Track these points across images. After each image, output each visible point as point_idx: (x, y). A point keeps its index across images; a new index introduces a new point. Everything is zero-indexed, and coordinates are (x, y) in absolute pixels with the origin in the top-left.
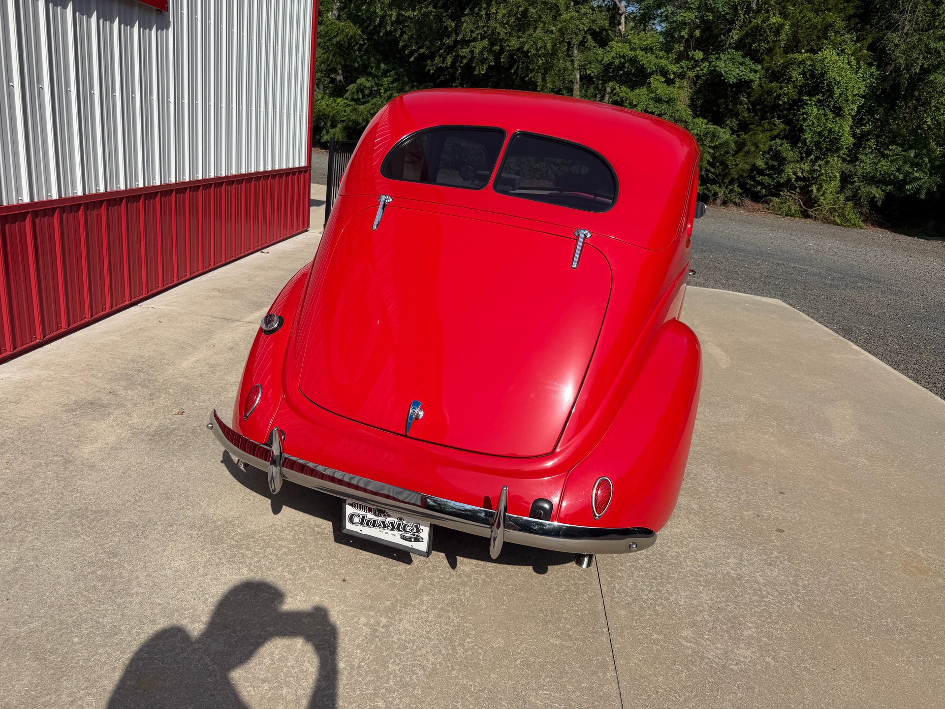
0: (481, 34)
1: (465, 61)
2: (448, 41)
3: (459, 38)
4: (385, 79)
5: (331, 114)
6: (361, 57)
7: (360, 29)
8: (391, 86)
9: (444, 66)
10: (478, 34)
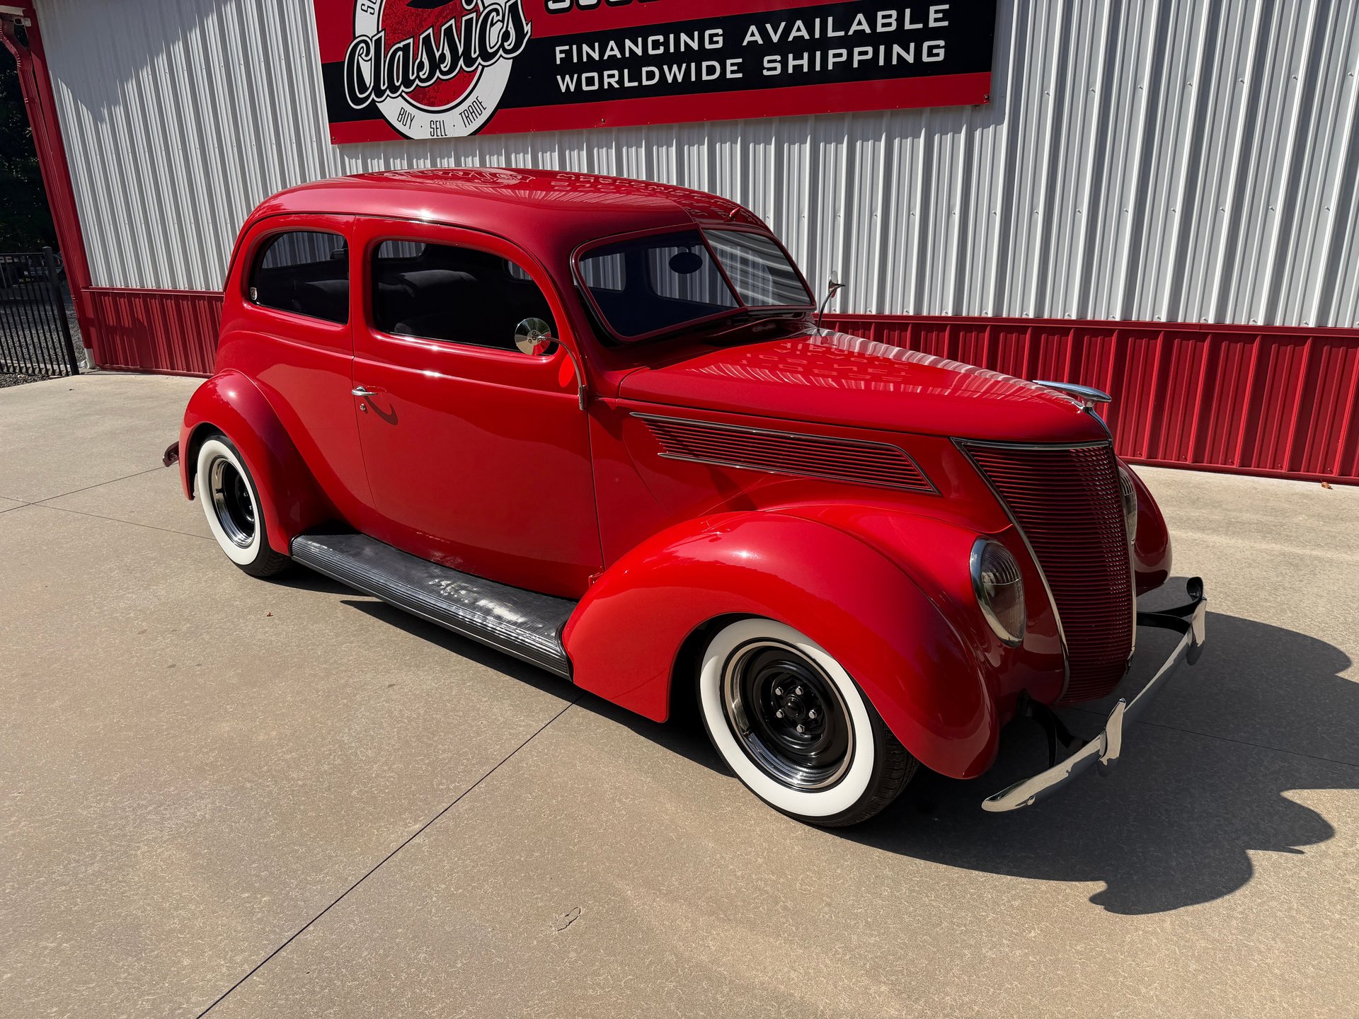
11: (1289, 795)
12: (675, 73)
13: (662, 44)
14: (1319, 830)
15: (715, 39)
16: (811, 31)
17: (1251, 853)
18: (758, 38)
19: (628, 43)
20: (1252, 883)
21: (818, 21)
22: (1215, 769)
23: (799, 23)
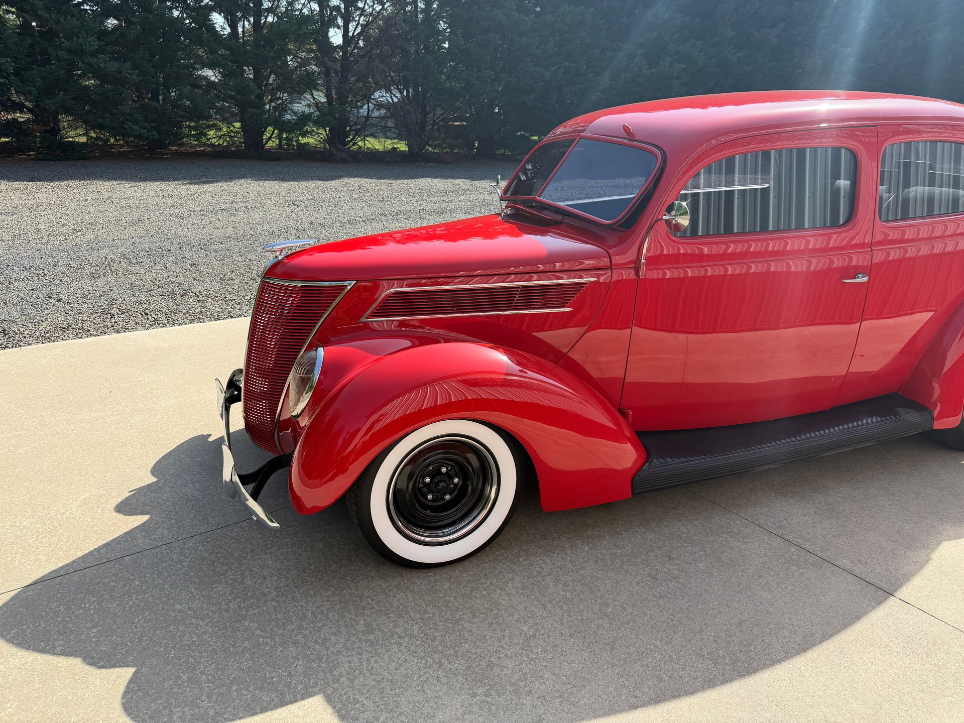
11: (145, 518)
14: (124, 508)
17: (155, 479)
20: (149, 469)
22: (193, 511)
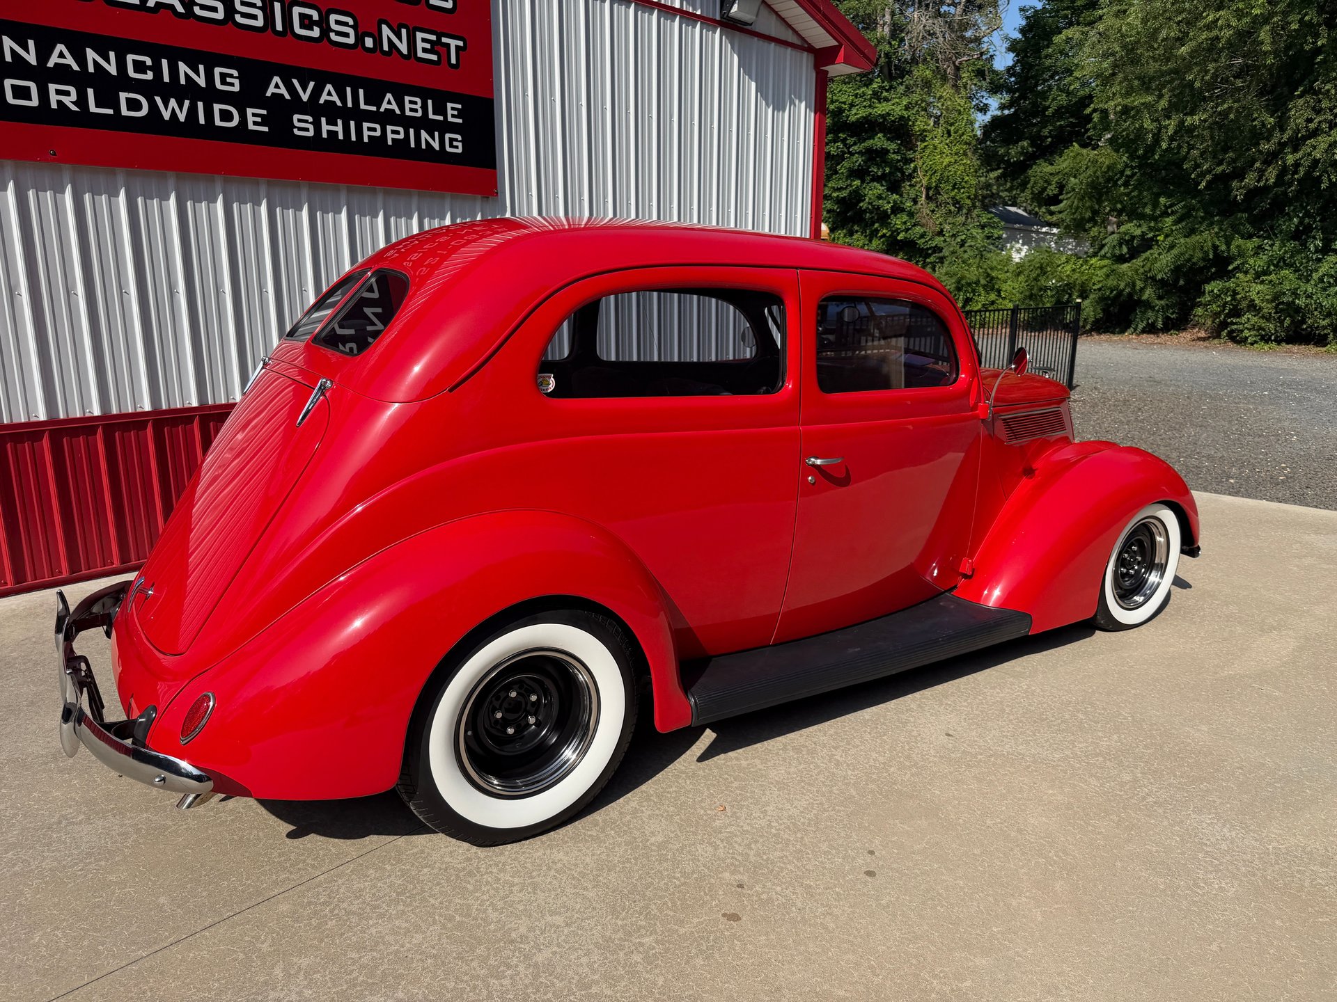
0: (1330, 122)
1: (1302, 171)
2: (1265, 146)
3: (1286, 137)
4: (1167, 219)
5: (1079, 282)
6: (1128, 195)
7: (1127, 155)
8: (1174, 228)
9: (1262, 184)
10: (1320, 122)
12: (171, 109)
13: (150, 68)
15: (229, 80)
16: (343, 97)
18: (283, 91)
19: (91, 54)
21: (349, 90)
23: (329, 87)
